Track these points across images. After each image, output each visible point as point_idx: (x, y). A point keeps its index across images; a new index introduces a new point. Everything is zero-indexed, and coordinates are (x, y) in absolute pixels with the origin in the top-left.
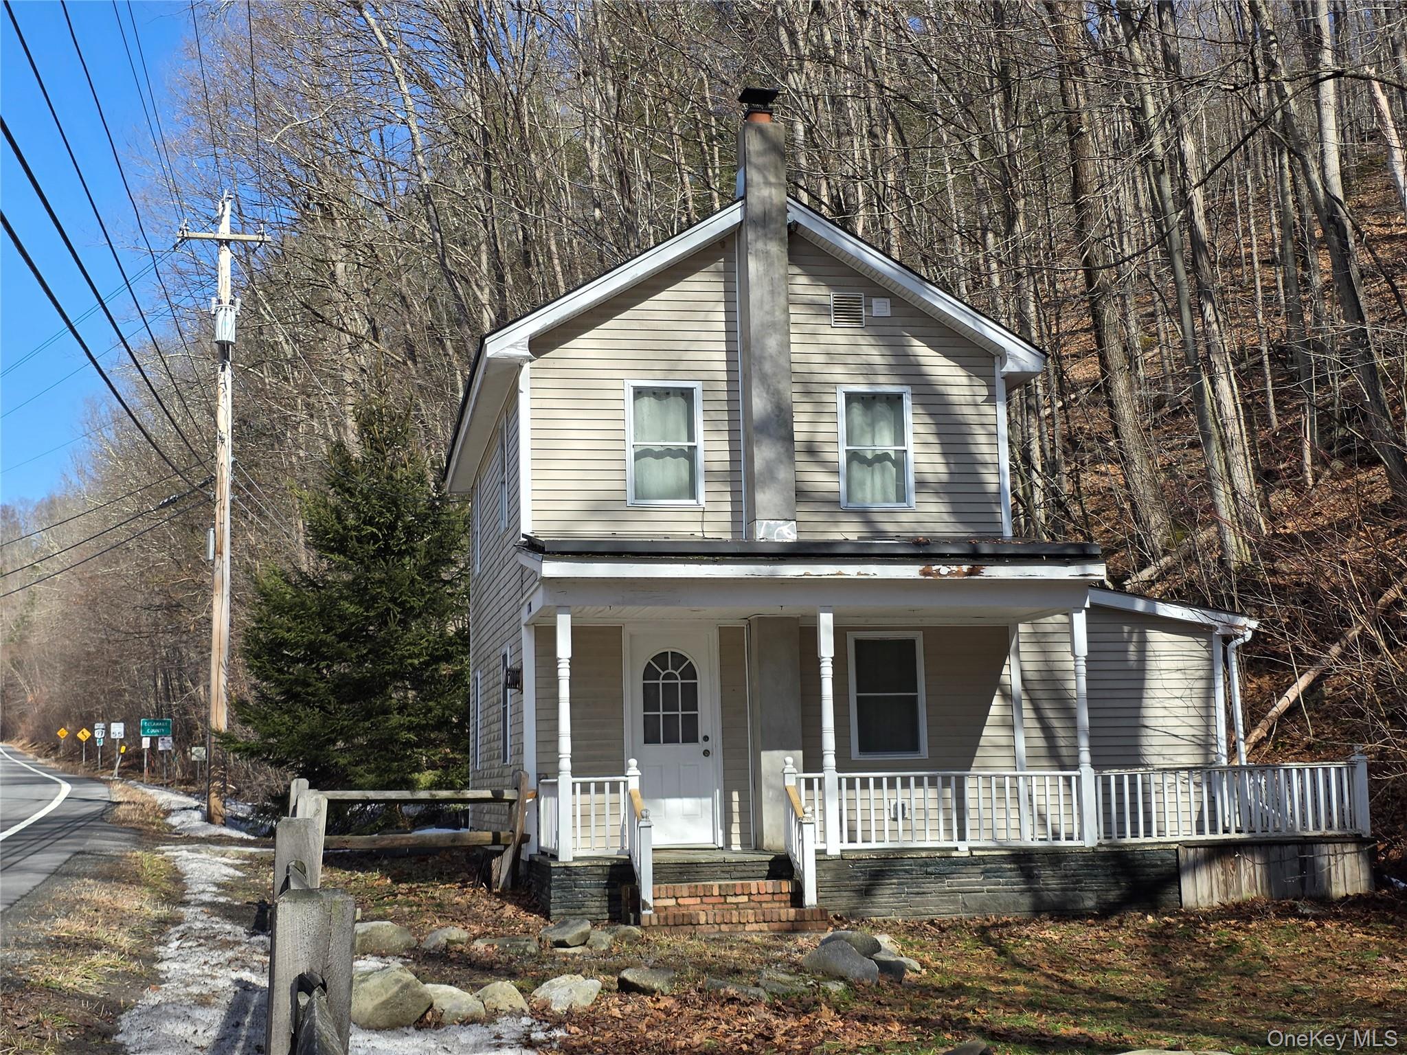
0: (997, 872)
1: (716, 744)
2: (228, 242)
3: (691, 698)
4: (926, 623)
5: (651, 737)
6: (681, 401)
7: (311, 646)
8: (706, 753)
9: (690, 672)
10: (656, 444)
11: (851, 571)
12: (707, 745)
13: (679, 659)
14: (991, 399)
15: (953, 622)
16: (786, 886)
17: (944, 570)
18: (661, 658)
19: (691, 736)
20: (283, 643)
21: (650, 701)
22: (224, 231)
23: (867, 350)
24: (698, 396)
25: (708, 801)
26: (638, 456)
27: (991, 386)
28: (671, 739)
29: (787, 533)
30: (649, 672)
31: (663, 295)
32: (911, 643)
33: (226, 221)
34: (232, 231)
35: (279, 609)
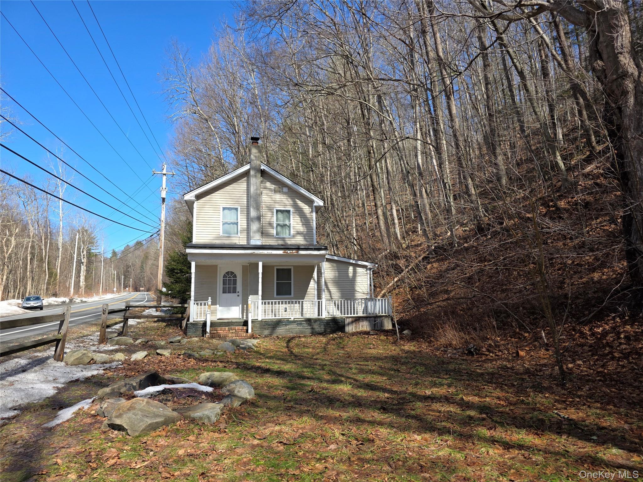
0: (301, 324)
1: (240, 294)
2: (165, 174)
3: (235, 282)
4: (294, 264)
5: (224, 292)
6: (235, 211)
7: (180, 270)
8: (238, 296)
9: (235, 276)
10: (229, 221)
11: (265, 252)
12: (238, 294)
13: (232, 273)
14: (312, 212)
15: (301, 264)
16: (245, 328)
17: (289, 252)
18: (228, 273)
19: (234, 292)
20: (174, 269)
21: (224, 283)
22: (164, 172)
23: (284, 200)
24: (239, 210)
25: (238, 307)
26: (223, 224)
27: (312, 209)
28: (229, 292)
29: (259, 243)
30: (224, 276)
31: (231, 186)
32: (290, 269)
33: (165, 169)
34: (167, 172)
35: (174, 261)
